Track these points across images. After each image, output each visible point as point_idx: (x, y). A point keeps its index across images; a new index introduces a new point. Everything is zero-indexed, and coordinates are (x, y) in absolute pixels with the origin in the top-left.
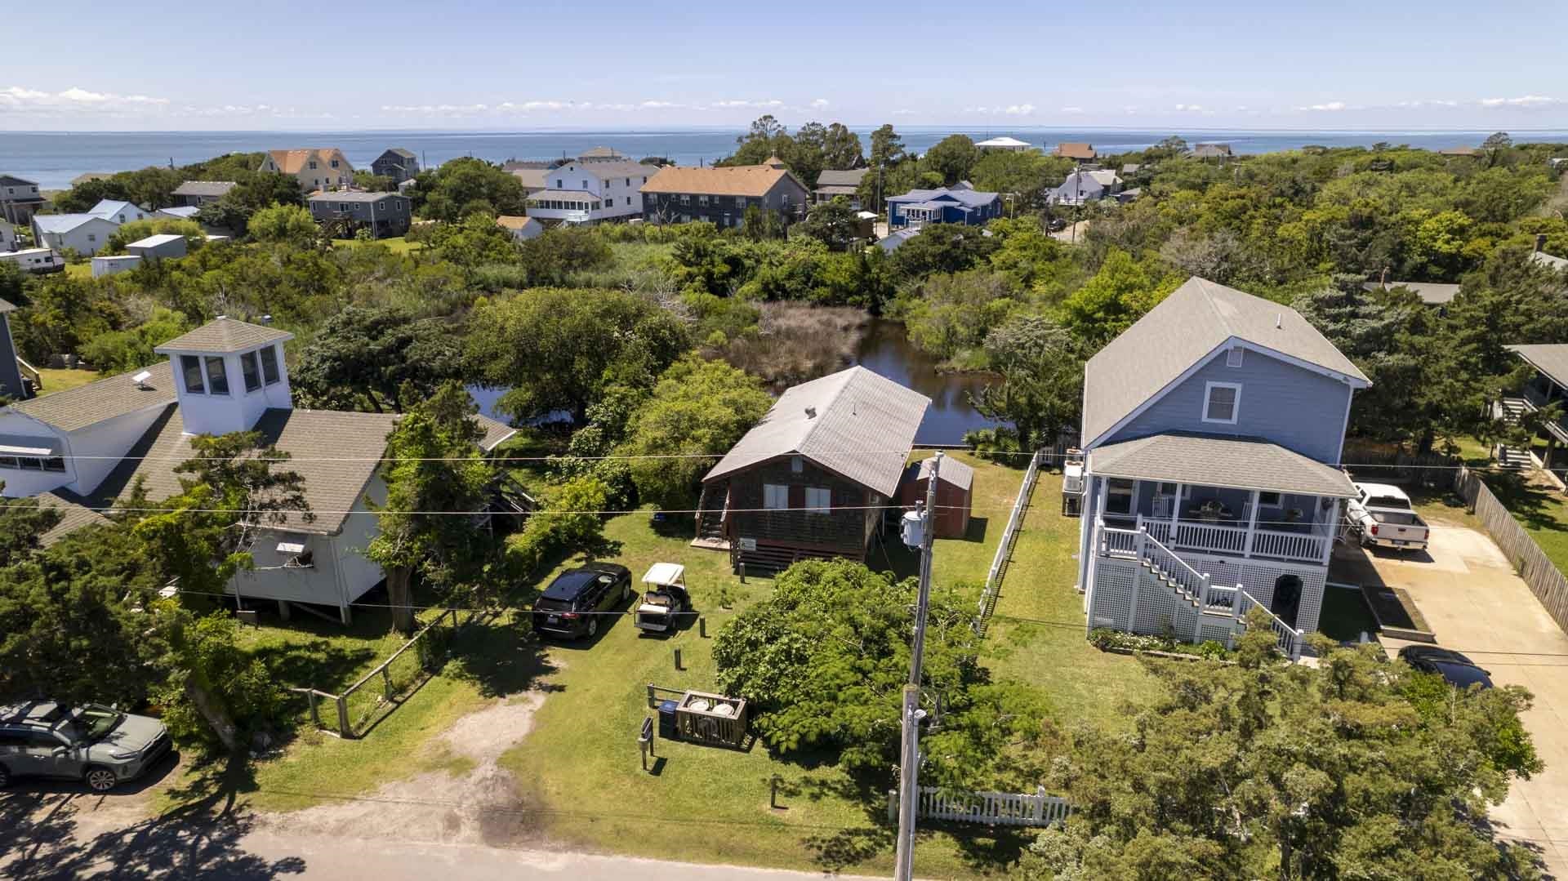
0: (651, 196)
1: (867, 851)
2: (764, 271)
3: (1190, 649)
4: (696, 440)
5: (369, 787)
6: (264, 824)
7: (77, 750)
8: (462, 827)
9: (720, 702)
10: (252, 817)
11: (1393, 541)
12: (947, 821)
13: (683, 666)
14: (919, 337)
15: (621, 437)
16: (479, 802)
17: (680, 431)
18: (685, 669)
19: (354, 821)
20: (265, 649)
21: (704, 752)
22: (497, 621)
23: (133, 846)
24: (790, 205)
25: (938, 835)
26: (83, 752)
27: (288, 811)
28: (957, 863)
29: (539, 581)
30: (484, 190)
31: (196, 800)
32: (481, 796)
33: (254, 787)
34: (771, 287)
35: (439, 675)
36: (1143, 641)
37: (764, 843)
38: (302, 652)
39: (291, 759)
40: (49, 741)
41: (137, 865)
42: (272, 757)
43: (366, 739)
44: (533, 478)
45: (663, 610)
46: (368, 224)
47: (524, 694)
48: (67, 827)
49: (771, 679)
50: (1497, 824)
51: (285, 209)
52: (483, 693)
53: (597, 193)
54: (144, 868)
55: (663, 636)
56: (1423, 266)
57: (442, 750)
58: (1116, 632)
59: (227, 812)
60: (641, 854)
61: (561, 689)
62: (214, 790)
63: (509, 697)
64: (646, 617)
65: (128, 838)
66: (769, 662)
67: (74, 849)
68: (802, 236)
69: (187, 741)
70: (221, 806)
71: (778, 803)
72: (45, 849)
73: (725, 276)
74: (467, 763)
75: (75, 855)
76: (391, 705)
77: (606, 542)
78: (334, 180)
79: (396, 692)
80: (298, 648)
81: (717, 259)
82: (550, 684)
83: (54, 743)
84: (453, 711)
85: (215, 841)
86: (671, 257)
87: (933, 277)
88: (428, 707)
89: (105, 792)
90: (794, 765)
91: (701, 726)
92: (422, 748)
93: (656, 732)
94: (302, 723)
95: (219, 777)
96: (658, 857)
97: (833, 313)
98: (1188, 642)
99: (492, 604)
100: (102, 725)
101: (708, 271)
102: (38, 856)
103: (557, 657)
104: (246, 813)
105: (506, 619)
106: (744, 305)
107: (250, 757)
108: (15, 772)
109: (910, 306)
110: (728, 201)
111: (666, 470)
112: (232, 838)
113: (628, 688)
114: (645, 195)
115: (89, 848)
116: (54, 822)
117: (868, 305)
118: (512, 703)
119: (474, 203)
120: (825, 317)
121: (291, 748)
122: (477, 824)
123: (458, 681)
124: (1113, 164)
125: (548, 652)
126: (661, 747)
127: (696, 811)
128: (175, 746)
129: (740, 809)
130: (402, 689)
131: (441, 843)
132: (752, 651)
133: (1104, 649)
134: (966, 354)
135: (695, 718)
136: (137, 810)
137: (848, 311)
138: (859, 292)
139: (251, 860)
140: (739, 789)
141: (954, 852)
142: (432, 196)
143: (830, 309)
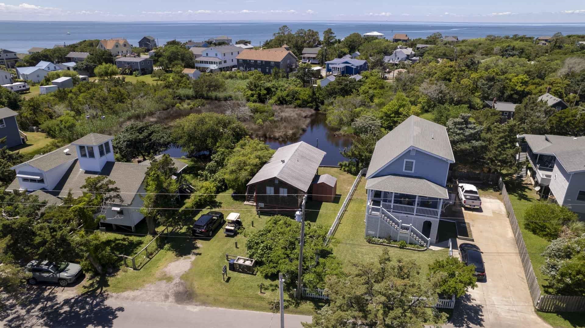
0: (240, 61)
1: (286, 306)
2: (279, 93)
3: (396, 243)
4: (246, 170)
5: (143, 286)
6: (112, 296)
7: (56, 274)
8: (170, 298)
9: (248, 260)
10: (108, 294)
11: (470, 206)
12: (311, 298)
13: (238, 247)
14: (330, 122)
15: (223, 166)
16: (175, 291)
17: (241, 166)
18: (238, 248)
19: (138, 296)
20: (109, 240)
21: (242, 275)
22: (181, 231)
23: (75, 302)
24: (290, 65)
25: (308, 302)
26: (58, 275)
27: (118, 292)
28: (312, 310)
29: (195, 216)
30: (179, 57)
31: (91, 289)
32: (175, 288)
33: (108, 286)
34: (281, 99)
35: (163, 249)
36: (381, 240)
37: (257, 304)
38: (120, 242)
39: (118, 277)
40: (48, 271)
41: (76, 309)
42: (113, 276)
43: (141, 270)
44: (194, 178)
45: (233, 228)
46: (137, 70)
47: (189, 256)
48: (55, 297)
49: (261, 255)
50: (473, 299)
51: (108, 65)
52: (176, 255)
53: (221, 58)
54: (78, 310)
55: (232, 236)
56: (512, 95)
57: (163, 274)
58: (373, 237)
59: (100, 293)
60: (221, 307)
61: (200, 254)
62: (96, 286)
63: (184, 257)
64: (228, 230)
65: (73, 301)
66: (261, 249)
67: (57, 304)
68: (294, 78)
69: (87, 271)
70: (99, 291)
71: (262, 292)
72: (49, 304)
73: (265, 95)
74: (171, 278)
75: (58, 306)
76: (148, 259)
77: (217, 202)
78: (125, 52)
79: (150, 255)
80: (119, 240)
81: (262, 88)
82: (197, 252)
83: (50, 272)
84: (167, 261)
85: (98, 302)
86: (246, 87)
87: (337, 98)
88: (159, 260)
89: (65, 286)
90: (269, 280)
91: (241, 267)
92: (157, 273)
93: (228, 269)
94: (121, 265)
95: (98, 282)
96: (226, 307)
97: (302, 110)
98: (395, 241)
99: (179, 225)
100: (62, 266)
101: (259, 93)
102: (48, 306)
103: (200, 243)
104: (106, 293)
105: (184, 230)
106: (271, 108)
107: (106, 276)
108: (38, 280)
109: (329, 108)
110: (268, 63)
111: (236, 180)
112: (102, 301)
113: (221, 254)
114: (238, 60)
115: (62, 303)
116: (51, 295)
117: (314, 107)
118: (185, 258)
119: (176, 62)
120: (298, 112)
121: (118, 273)
122: (174, 297)
123: (169, 251)
124: (412, 45)
125: (197, 241)
126: (230, 274)
127: (239, 294)
128: (84, 272)
129: (251, 293)
130: (151, 254)
131: (163, 303)
132: (257, 245)
133: (369, 243)
134: (346, 128)
135: (240, 265)
136: (74, 292)
137: (307, 109)
138: (311, 102)
139: (108, 308)
140: (252, 287)
141: (312, 307)
142: (161, 59)
143: (301, 109)
